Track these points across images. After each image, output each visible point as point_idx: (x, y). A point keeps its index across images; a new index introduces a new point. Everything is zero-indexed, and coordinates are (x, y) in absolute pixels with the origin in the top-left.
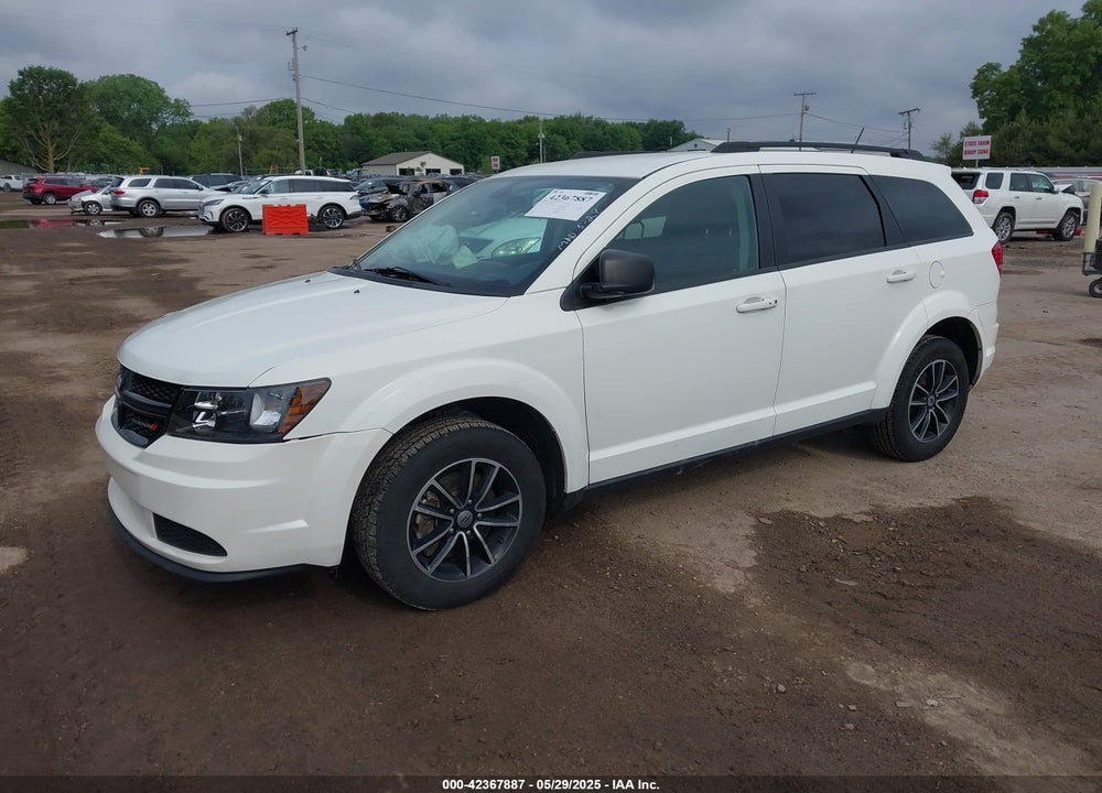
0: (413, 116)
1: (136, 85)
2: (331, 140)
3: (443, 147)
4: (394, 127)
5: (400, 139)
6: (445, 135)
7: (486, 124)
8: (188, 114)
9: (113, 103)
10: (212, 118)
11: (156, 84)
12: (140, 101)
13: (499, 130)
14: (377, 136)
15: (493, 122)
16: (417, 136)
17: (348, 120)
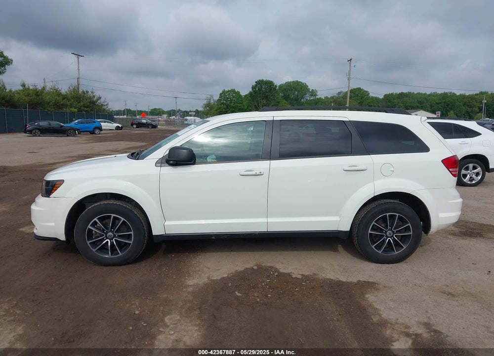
0: (419, 94)
1: (298, 85)
2: (375, 105)
3: (431, 107)
4: (408, 98)
5: (409, 104)
6: (433, 102)
7: (457, 96)
8: (316, 95)
9: (289, 92)
10: (326, 96)
11: (306, 84)
12: (298, 91)
13: (463, 99)
14: (398, 103)
15: (461, 95)
16: (418, 103)
17: (385, 96)
